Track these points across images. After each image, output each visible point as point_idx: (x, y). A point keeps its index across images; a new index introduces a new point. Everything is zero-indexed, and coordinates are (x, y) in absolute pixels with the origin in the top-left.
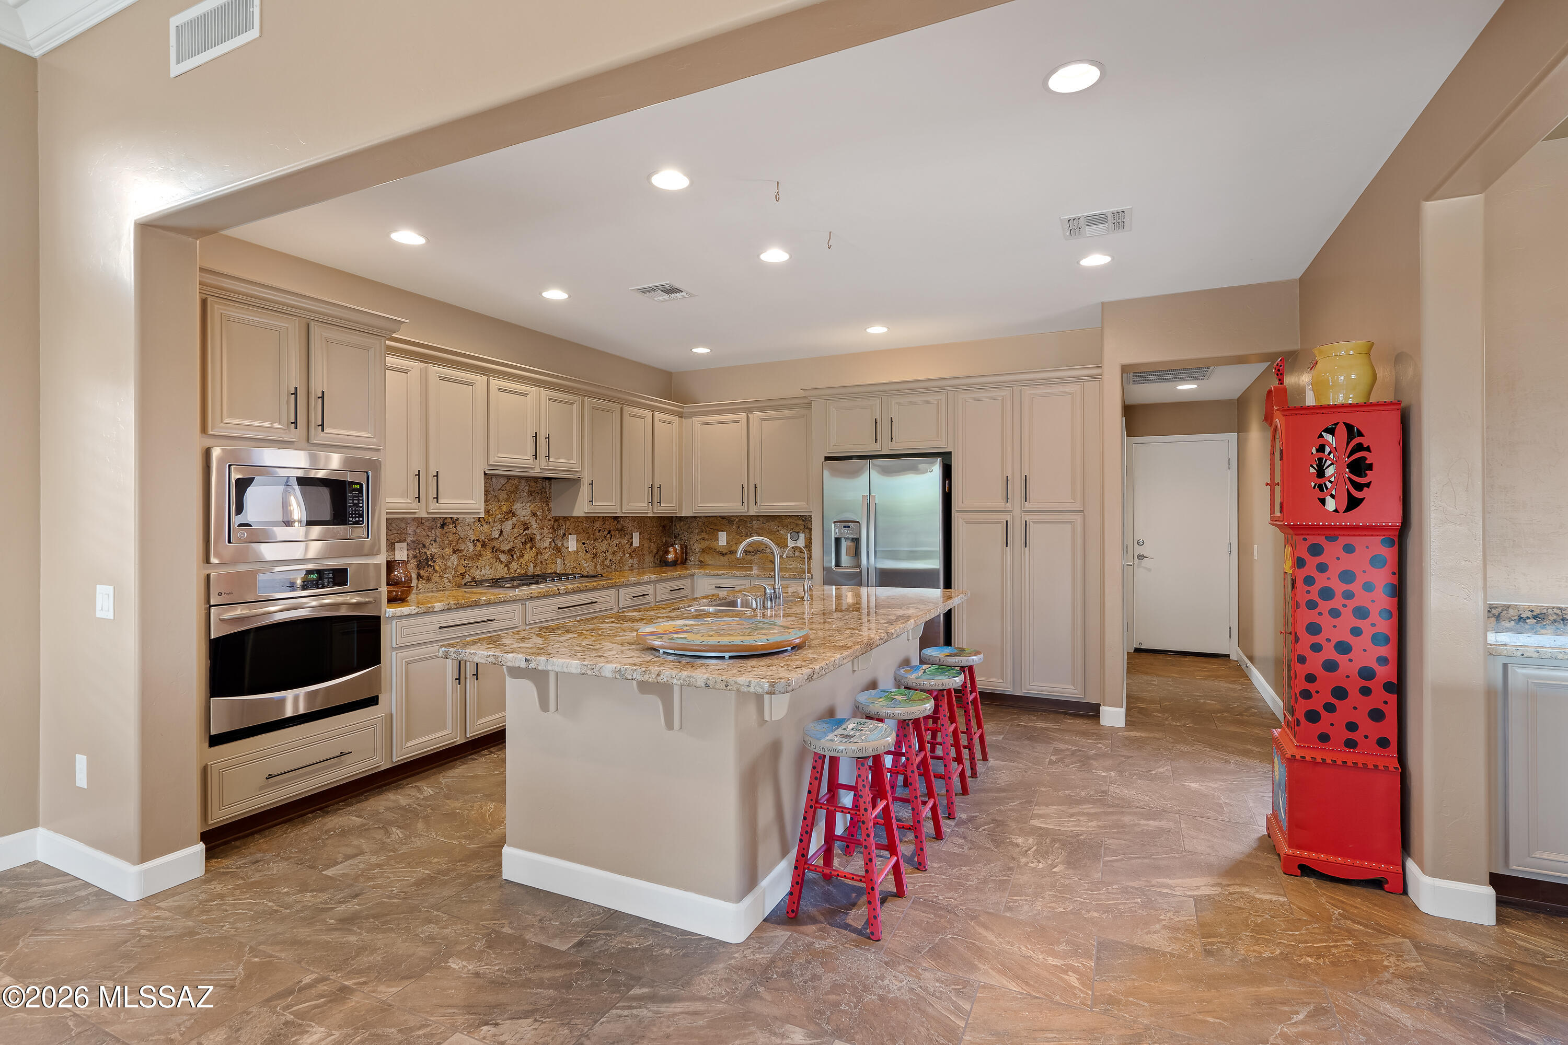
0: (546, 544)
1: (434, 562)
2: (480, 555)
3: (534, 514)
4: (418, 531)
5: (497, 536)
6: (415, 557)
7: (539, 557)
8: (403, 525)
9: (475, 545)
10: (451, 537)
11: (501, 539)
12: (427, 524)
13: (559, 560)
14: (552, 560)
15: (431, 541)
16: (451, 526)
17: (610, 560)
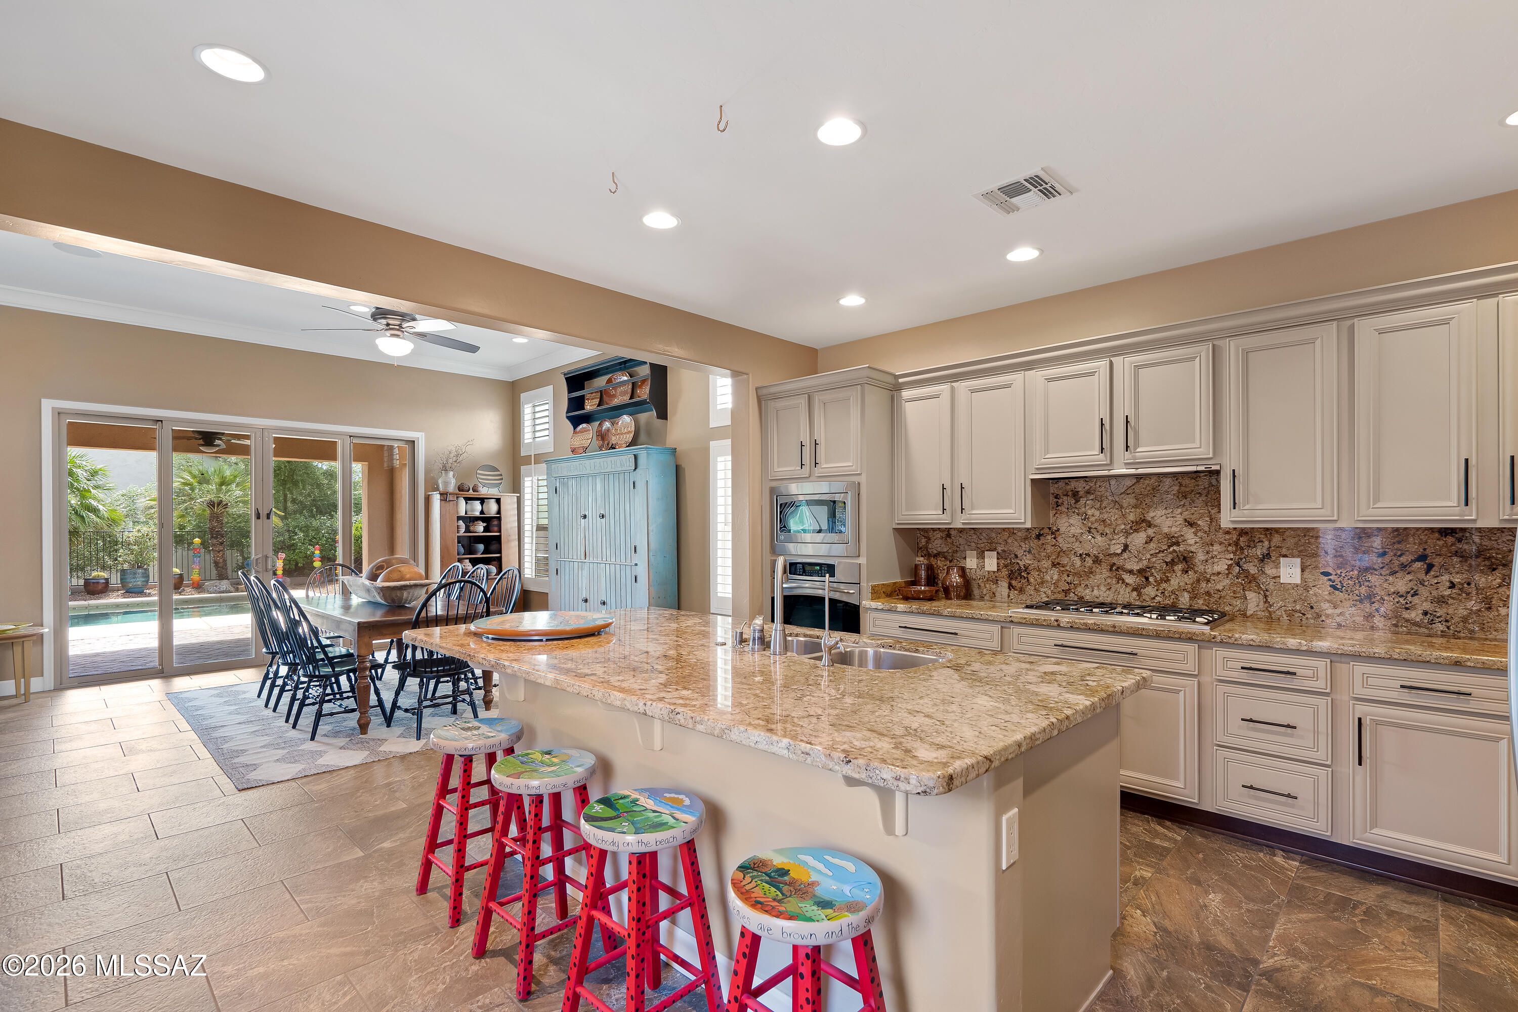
0: (1221, 566)
1: (1028, 573)
2: (1092, 573)
3: (1191, 524)
4: (1009, 541)
5: (1119, 551)
6: (1006, 566)
7: (1203, 585)
8: (994, 535)
9: (1083, 560)
10: (1049, 549)
11: (1125, 555)
12: (1019, 534)
13: (1251, 595)
14: (1234, 592)
15: (1025, 551)
16: (1049, 537)
17: (1425, 613)
